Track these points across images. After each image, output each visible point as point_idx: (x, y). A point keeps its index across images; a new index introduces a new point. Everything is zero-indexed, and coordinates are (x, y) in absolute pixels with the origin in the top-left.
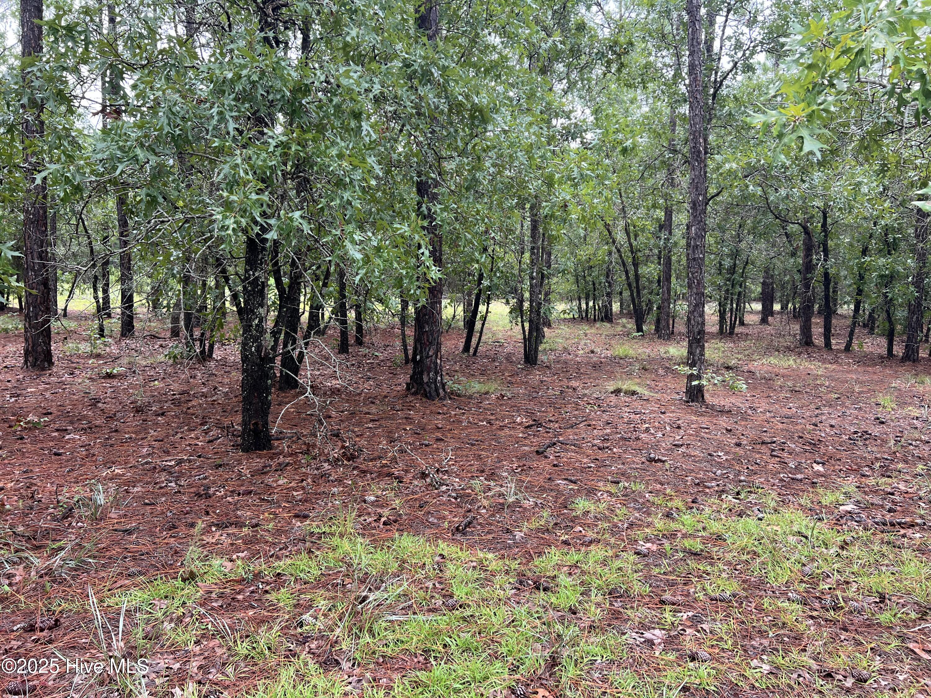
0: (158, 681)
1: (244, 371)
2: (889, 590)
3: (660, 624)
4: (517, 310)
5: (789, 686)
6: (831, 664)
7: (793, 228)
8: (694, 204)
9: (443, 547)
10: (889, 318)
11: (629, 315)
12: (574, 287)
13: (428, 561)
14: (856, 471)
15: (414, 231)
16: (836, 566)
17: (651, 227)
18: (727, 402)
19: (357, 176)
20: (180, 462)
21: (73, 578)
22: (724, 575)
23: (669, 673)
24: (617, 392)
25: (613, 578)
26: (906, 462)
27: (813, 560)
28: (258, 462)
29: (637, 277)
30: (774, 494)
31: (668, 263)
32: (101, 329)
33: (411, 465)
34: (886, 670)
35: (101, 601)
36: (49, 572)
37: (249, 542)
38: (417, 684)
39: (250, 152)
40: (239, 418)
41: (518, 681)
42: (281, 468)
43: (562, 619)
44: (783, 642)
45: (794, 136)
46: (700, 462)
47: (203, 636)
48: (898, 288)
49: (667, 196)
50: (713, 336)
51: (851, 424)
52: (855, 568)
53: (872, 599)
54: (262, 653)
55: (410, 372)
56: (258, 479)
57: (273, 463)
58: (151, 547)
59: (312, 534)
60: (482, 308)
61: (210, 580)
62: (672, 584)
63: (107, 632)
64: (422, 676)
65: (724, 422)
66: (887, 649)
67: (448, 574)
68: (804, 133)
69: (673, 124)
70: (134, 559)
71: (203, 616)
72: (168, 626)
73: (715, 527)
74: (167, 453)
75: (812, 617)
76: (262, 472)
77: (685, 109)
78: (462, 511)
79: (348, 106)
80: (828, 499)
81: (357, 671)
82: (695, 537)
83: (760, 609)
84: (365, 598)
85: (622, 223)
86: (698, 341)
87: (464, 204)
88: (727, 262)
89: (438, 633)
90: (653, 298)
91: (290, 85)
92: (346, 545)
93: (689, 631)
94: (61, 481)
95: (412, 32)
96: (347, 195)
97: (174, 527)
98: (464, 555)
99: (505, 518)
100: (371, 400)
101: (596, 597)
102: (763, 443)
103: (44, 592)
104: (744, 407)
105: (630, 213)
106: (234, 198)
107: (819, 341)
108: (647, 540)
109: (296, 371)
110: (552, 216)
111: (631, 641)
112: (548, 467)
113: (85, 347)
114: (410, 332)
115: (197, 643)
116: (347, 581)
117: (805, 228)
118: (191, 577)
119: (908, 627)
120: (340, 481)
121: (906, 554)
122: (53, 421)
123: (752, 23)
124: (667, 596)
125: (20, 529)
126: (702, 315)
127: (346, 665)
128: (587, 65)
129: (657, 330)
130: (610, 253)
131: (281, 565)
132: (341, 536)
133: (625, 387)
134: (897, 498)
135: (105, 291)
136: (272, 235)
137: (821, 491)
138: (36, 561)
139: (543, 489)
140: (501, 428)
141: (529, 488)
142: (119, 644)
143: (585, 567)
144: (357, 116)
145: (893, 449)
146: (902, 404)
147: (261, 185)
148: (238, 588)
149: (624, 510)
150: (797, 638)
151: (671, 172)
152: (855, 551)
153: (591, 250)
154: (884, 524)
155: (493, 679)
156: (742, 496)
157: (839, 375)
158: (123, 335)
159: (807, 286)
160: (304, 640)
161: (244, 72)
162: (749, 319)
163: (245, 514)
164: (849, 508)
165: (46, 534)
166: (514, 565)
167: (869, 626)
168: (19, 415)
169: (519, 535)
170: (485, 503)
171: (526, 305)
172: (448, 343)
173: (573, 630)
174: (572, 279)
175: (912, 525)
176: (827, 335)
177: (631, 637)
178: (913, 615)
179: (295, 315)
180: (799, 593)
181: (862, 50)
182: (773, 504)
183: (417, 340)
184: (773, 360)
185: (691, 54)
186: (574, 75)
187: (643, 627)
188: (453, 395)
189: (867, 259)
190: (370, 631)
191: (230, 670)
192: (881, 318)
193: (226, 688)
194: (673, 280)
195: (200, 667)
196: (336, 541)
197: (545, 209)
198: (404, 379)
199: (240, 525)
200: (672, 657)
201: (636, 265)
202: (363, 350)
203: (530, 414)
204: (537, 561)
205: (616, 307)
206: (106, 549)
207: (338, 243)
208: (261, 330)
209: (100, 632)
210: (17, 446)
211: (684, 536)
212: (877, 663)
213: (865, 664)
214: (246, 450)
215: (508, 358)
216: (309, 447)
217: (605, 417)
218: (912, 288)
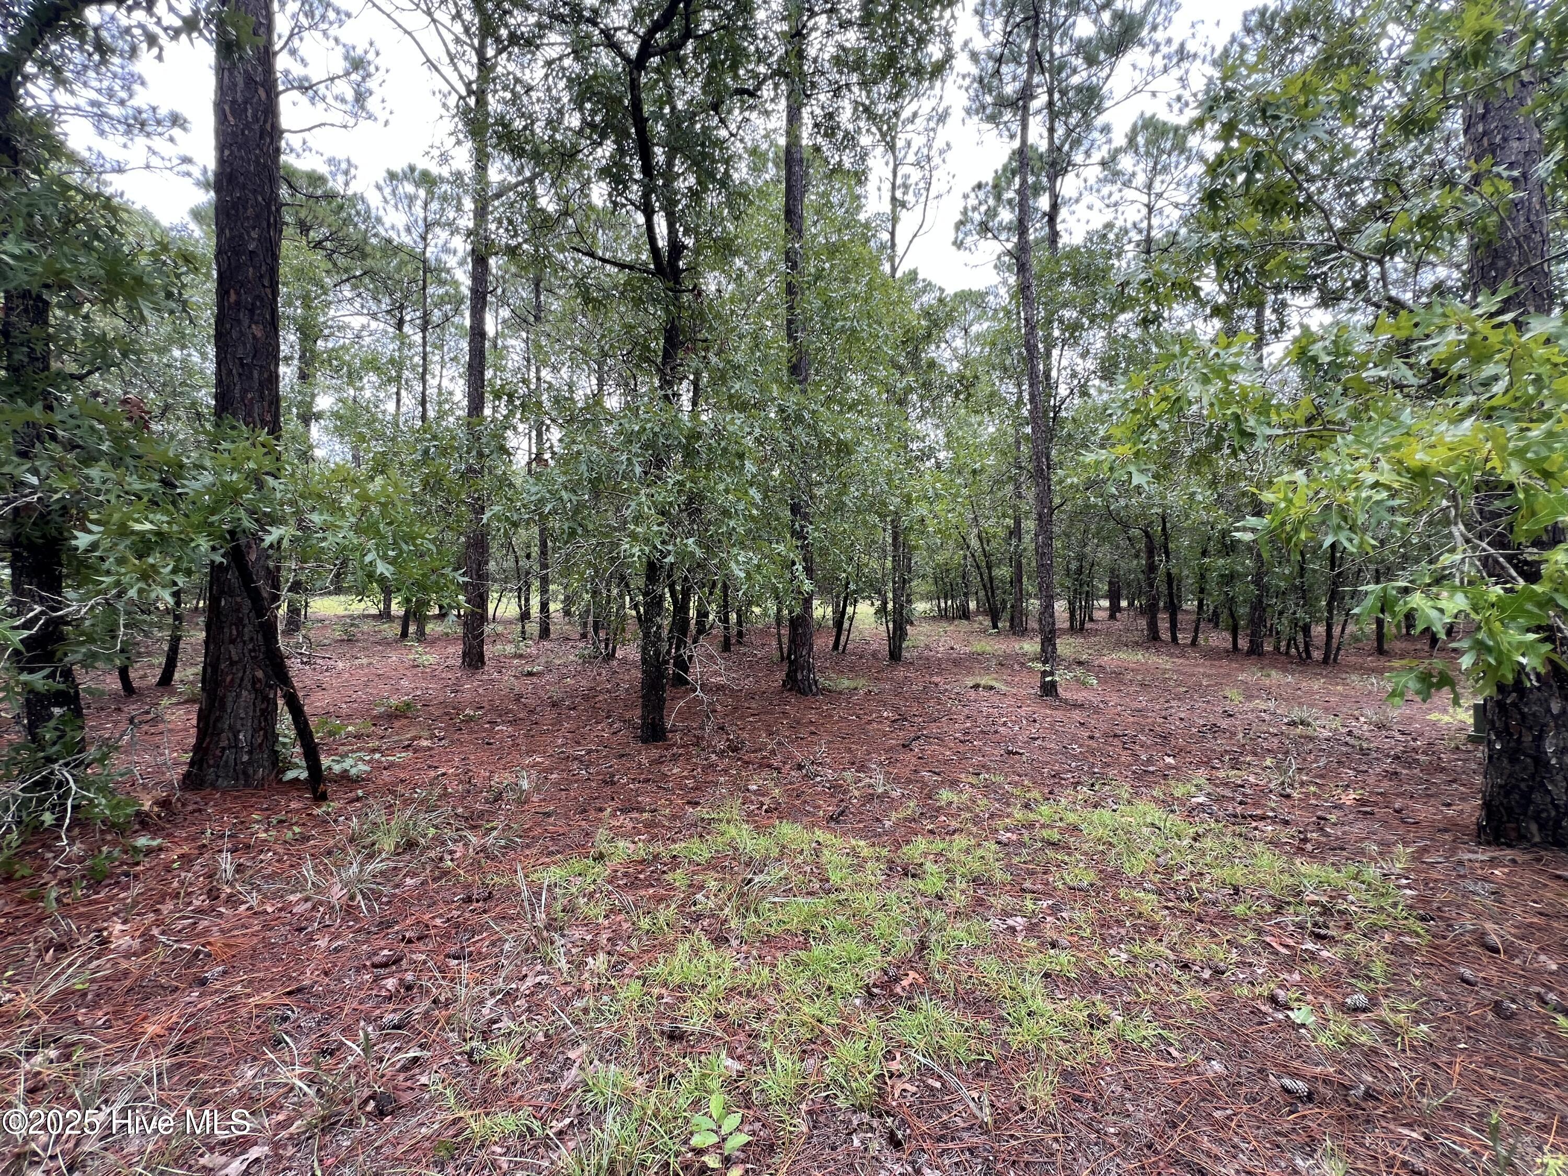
0: (574, 951)
1: (644, 672)
2: (1242, 882)
3: (1021, 912)
4: (882, 611)
5: (1147, 975)
6: (1187, 955)
7: (1135, 532)
8: (1040, 517)
9: (820, 834)
10: (1232, 615)
11: (985, 613)
12: (933, 588)
13: (806, 847)
14: (1207, 763)
15: (789, 550)
16: (1190, 857)
17: (1002, 533)
18: (1080, 696)
19: (741, 506)
20: (589, 752)
21: (503, 855)
22: (1081, 865)
23: (1031, 960)
24: (976, 687)
25: (976, 866)
26: (1255, 754)
27: (1167, 851)
28: (655, 753)
29: (991, 579)
30: (1127, 787)
31: (1019, 566)
32: (523, 632)
33: (789, 757)
34: (1243, 963)
35: (526, 876)
36: (484, 849)
37: (649, 825)
38: (798, 962)
39: (652, 491)
40: (639, 712)
41: (889, 963)
42: (675, 758)
43: (929, 904)
44: (1139, 932)
45: (1123, 472)
46: (1055, 754)
47: (611, 911)
48: (1239, 587)
49: (1016, 508)
50: (1064, 632)
51: (1201, 717)
52: (1208, 859)
53: (1226, 891)
54: (661, 928)
55: (786, 669)
56: (655, 769)
57: (668, 754)
58: (566, 829)
59: (703, 820)
60: (850, 610)
61: (616, 860)
62: (1032, 873)
63: (532, 904)
64: (803, 955)
65: (1077, 715)
66: (1244, 941)
67: (824, 860)
68: (1132, 468)
69: (1018, 443)
70: (552, 839)
71: (610, 893)
72: (582, 901)
73: (1072, 818)
74: (578, 743)
75: (1167, 908)
76: (659, 762)
77: (1028, 430)
78: (835, 801)
79: (733, 448)
80: (1179, 791)
81: (745, 948)
82: (1053, 827)
83: (1116, 898)
84: (750, 881)
85: (975, 531)
86: (1050, 640)
87: (832, 524)
88: (1074, 566)
89: (816, 915)
90: (1006, 597)
91: (685, 432)
92: (733, 831)
93: (1049, 919)
94: (492, 768)
95: (785, 379)
96: (732, 523)
97: (585, 811)
98: (838, 842)
99: (874, 807)
100: (751, 696)
101: (961, 884)
102: (1115, 736)
103: (480, 867)
104: (1096, 701)
105: (982, 521)
106: (639, 530)
107: (1165, 636)
108: (1007, 830)
109: (686, 670)
110: (911, 528)
111: (994, 928)
112: (913, 760)
113: (510, 649)
114: (785, 632)
115: (607, 917)
116: (734, 863)
117: (1146, 532)
118: (600, 857)
119: (1263, 920)
120: (725, 771)
121: (1258, 847)
122: (485, 714)
123: (1084, 355)
124: (1027, 885)
125: (460, 810)
126: (1052, 615)
127: (734, 943)
128: (938, 397)
129: (1012, 626)
130: (965, 557)
131: (677, 847)
132: (728, 822)
133: (983, 682)
134: (1249, 791)
135: (527, 600)
136: (670, 559)
137: (1173, 783)
138: (474, 840)
139: (909, 781)
140: (869, 722)
141: (897, 780)
142: (541, 916)
143: (950, 855)
144: (741, 456)
145: (1242, 741)
146: (1249, 698)
147: (661, 519)
148: (640, 868)
149: (985, 801)
150: (1154, 928)
151: (1018, 487)
152: (1208, 843)
153: (948, 555)
154: (1235, 816)
155: (867, 960)
156: (1097, 787)
157: (1187, 669)
158: (541, 637)
159: (1151, 585)
160: (697, 918)
161: (649, 426)
162: (1098, 615)
163: (644, 800)
164: (1201, 800)
165: (481, 815)
166: (885, 852)
167: (1224, 918)
168: (459, 710)
169: (888, 824)
170: (857, 793)
171: (890, 606)
172: (819, 641)
173: (940, 916)
174: (930, 581)
175: (1263, 818)
176: (1173, 628)
177: (995, 923)
178: (1268, 908)
179: (686, 621)
180: (1154, 884)
181: (1178, 399)
182: (1126, 796)
183: (792, 641)
184: (1123, 656)
185: (1031, 386)
186: (927, 404)
187: (1006, 914)
188: (828, 691)
189: (1207, 560)
190: (756, 911)
191: (634, 942)
192: (1224, 615)
193: (631, 959)
194: (1025, 579)
195: (609, 940)
196: (723, 826)
197: (905, 521)
198: (780, 676)
199: (641, 811)
200: (1033, 944)
201: (989, 568)
202: (743, 649)
203: (896, 709)
204: (905, 849)
205: (972, 605)
206: (530, 829)
207: (723, 564)
208: (658, 635)
209: (526, 904)
210: (456, 736)
211: (1043, 826)
212: (1234, 955)
213: (1221, 956)
214: (645, 741)
215: (874, 655)
216: (699, 738)
217: (966, 711)
218: (1252, 587)
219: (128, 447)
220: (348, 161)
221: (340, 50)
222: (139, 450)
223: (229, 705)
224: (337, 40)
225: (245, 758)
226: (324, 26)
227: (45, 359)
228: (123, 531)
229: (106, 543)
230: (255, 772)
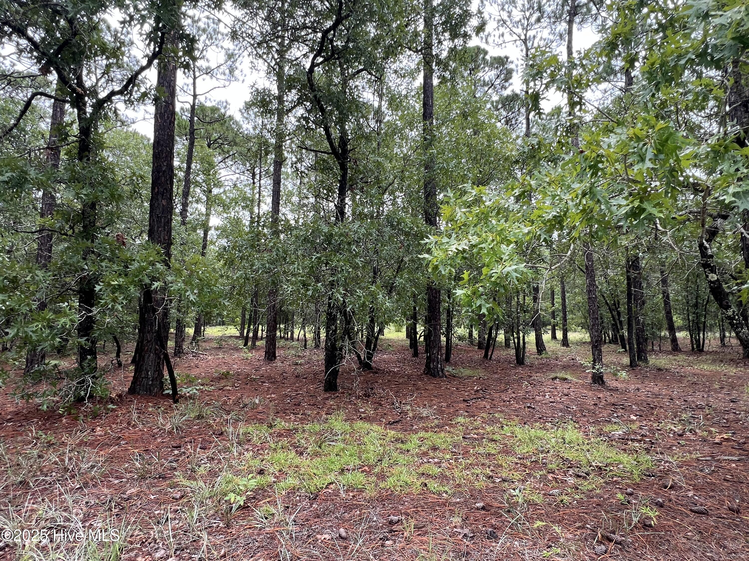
24: (555, 378)
28: (327, 395)
42: (335, 398)
57: (333, 396)
76: (326, 399)
78: (399, 418)
99: (415, 421)
102: (614, 405)
133: (560, 376)
139: (447, 414)
141: (442, 413)
170: (411, 416)
214: (326, 391)
219: (115, 254)
220: (226, 102)
221: (223, 52)
222: (119, 255)
223: (146, 359)
224: (222, 47)
225: (150, 383)
226: (217, 42)
227: (94, 222)
228: (109, 285)
229: (104, 289)
230: (154, 389)
